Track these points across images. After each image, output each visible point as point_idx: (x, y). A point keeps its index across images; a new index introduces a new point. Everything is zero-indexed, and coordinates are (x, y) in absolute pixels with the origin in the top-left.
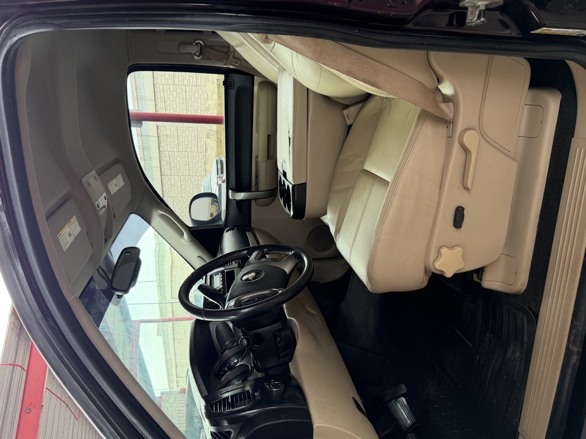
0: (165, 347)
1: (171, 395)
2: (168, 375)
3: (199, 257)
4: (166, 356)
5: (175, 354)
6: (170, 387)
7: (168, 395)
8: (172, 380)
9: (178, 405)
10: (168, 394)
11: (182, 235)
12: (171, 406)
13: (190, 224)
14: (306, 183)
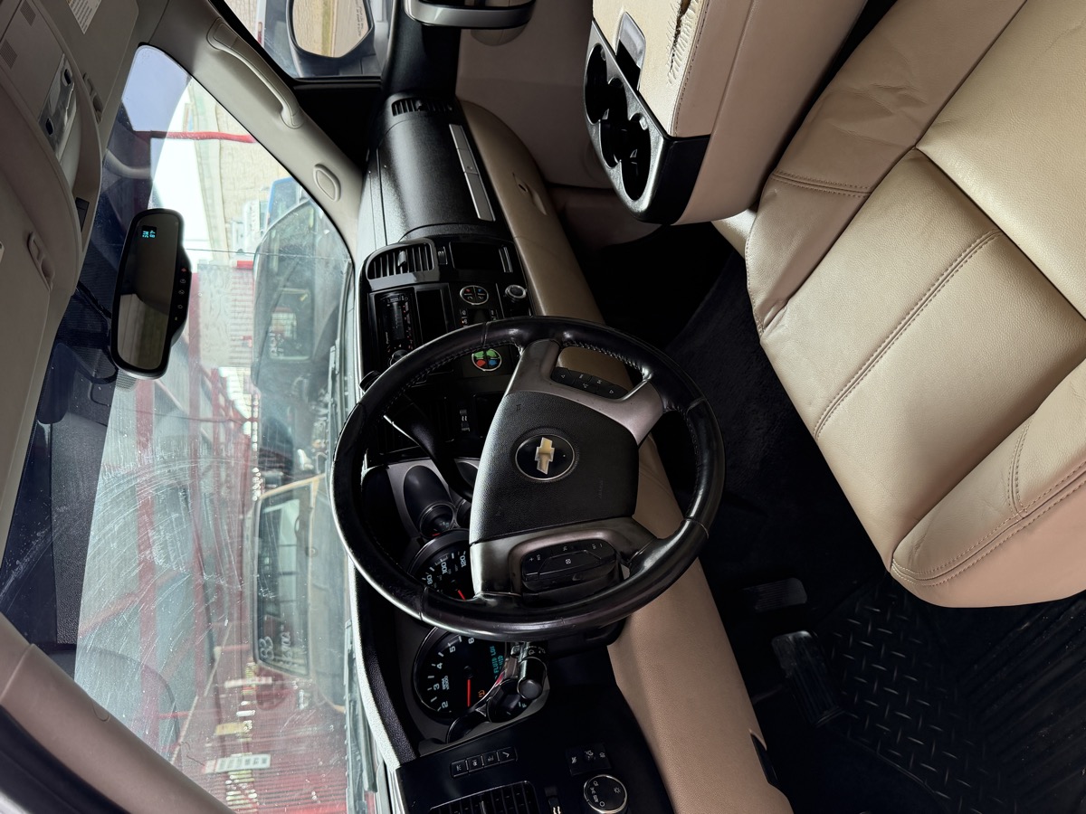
0: (200, 164)
1: (219, 272)
2: (208, 216)
3: (318, 166)
4: (202, 180)
5: (221, 178)
6: (212, 238)
7: (213, 271)
8: (216, 227)
9: (234, 291)
10: (211, 269)
11: (280, 109)
12: (219, 292)
13: (296, 70)
14: (708, 137)
